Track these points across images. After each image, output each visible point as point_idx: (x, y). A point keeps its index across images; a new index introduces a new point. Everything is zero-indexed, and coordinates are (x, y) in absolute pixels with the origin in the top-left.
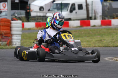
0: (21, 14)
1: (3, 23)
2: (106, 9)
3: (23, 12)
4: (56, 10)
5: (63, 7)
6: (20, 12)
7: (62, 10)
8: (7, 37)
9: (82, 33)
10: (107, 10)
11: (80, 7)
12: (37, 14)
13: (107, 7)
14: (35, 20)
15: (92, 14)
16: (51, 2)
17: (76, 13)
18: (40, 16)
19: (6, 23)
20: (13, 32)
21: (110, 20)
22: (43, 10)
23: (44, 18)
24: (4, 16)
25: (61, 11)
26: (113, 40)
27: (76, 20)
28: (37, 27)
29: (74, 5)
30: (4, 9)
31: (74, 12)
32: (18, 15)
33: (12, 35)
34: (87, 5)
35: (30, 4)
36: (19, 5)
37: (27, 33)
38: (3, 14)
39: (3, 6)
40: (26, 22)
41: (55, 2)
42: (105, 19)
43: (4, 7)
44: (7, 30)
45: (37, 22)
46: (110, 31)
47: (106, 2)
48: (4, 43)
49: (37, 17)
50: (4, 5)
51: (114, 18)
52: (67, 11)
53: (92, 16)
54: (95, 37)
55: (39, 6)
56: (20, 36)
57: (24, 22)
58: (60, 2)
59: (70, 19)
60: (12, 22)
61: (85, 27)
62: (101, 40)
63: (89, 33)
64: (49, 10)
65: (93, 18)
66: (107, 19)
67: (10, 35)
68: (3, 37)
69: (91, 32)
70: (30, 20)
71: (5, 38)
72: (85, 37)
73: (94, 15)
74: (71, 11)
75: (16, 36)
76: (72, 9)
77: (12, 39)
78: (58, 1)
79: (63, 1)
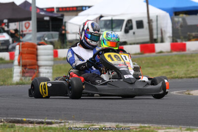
0: (53, 38)
1: (26, 49)
2: (178, 26)
3: (56, 34)
4: (104, 30)
5: (114, 26)
6: (52, 34)
7: (114, 30)
8: (32, 70)
9: (143, 62)
10: (180, 28)
11: (140, 24)
12: (76, 37)
13: (179, 25)
15: (157, 34)
16: (97, 18)
17: (134, 33)
19: (30, 49)
20: (40, 63)
21: (184, 42)
26: (188, 70)
27: (134, 44)
29: (130, 21)
30: (26, 31)
31: (131, 32)
32: (49, 39)
33: (39, 67)
34: (150, 22)
35: (65, 22)
36: (51, 24)
37: (62, 64)
40: (61, 48)
41: (102, 19)
42: (176, 41)
44: (31, 59)
46: (184, 59)
47: (177, 16)
48: (28, 78)
50: (27, 25)
51: (189, 40)
52: (121, 31)
53: (157, 37)
54: (161, 68)
56: (51, 67)
57: (57, 48)
58: (110, 18)
59: (125, 43)
60: (39, 47)
61: (147, 54)
62: (171, 72)
63: (152, 62)
65: (159, 40)
66: (179, 41)
67: (36, 66)
68: (27, 69)
69: (156, 61)
70: (67, 45)
71: (30, 70)
72: (147, 69)
73: (160, 36)
74: (126, 31)
75: (45, 67)
76: (127, 28)
77: (39, 73)
78: (107, 16)
79: (114, 16)
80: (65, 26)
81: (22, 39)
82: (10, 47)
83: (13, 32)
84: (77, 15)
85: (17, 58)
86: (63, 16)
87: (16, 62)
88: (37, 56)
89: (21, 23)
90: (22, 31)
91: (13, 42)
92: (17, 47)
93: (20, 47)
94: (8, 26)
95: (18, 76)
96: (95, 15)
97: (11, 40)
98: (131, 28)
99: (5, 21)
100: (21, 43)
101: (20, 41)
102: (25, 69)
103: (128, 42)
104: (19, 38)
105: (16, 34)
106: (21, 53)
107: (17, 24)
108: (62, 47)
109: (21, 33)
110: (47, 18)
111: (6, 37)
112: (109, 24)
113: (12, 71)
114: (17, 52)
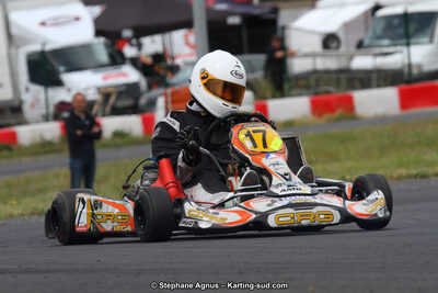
3: (259, 59)
4: (386, 42)
5: (412, 27)
7: (412, 40)
12: (314, 63)
14: (307, 87)
16: (366, 14)
18: (328, 72)
22: (338, 47)
23: (343, 77)
25: (408, 44)
28: (320, 115)
35: (284, 28)
36: (244, 33)
39: (187, 43)
40: (274, 97)
41: (381, 13)
45: (317, 94)
49: (314, 77)
50: (192, 39)
52: (431, 41)
55: (319, 34)
57: (265, 98)
58: (399, 10)
64: (360, 45)
70: (290, 88)
78: (392, 5)
79: (411, 3)
82: (143, 101)
83: (149, 61)
86: (275, 11)
89: (167, 36)
90: (172, 58)
91: (150, 87)
92: (161, 102)
93: (166, 103)
94: (140, 46)
96: (358, 3)
97: (143, 84)
99: (127, 33)
100: (169, 91)
101: (167, 85)
105: (157, 68)
107: (158, 38)
108: (277, 94)
109: (169, 62)
110: (234, 20)
111: (131, 75)
112: (399, 26)
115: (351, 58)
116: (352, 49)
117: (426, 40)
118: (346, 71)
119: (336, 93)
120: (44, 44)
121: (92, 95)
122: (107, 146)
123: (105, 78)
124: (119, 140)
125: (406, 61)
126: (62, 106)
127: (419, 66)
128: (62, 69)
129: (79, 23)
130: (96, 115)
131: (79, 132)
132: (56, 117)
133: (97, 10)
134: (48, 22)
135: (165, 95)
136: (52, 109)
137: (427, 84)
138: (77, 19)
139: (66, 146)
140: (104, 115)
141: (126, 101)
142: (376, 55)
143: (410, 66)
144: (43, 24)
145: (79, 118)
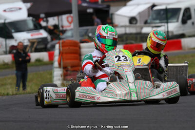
1: (67, 48)
4: (158, 21)
5: (169, 15)
7: (169, 21)
12: (125, 30)
14: (122, 41)
16: (149, 8)
18: (131, 34)
19: (71, 48)
22: (136, 23)
23: (138, 36)
24: (69, 37)
25: (167, 23)
27: (194, 36)
29: (188, 10)
31: (189, 22)
32: (93, 34)
35: (112, 14)
38: (69, 34)
39: (68, 21)
41: (155, 8)
43: (70, 23)
45: (126, 44)
49: (125, 36)
50: (70, 19)
52: (177, 21)
55: (128, 17)
58: (163, 7)
59: (183, 36)
60: (82, 45)
67: (80, 68)
68: (69, 72)
74: (184, 22)
76: (185, 18)
78: (160, 5)
79: (169, 4)
80: (111, 19)
81: (62, 36)
82: (49, 46)
83: (52, 28)
84: (125, 5)
85: (56, 58)
86: (109, 7)
87: (56, 64)
88: (80, 55)
89: (60, 17)
90: (62, 27)
91: (52, 40)
92: (57, 46)
93: (60, 47)
94: (47, 21)
95: (59, 79)
96: (146, 4)
97: (49, 38)
98: (190, 17)
99: (42, 16)
100: (61, 41)
101: (60, 39)
102: (67, 71)
103: (187, 34)
104: (59, 35)
105: (55, 31)
106: (61, 53)
107: (56, 18)
109: (61, 29)
110: (90, 11)
111: (44, 34)
112: (163, 14)
113: (51, 74)
114: (57, 52)
115: (142, 28)
116: (143, 24)
117: (175, 20)
118: (140, 34)
119: (135, 44)
120: (5, 20)
121: (26, 43)
122: (32, 65)
123: (32, 35)
124: (38, 63)
125: (166, 30)
126: (13, 47)
127: (172, 32)
128: (13, 31)
129: (21, 11)
130: (28, 52)
131: (20, 59)
132: (10, 52)
133: (29, 5)
134: (7, 10)
135: (59, 43)
136: (8, 49)
137: (175, 40)
138: (20, 9)
139: (14, 65)
140: (31, 52)
141: (41, 46)
142: (153, 27)
143: (168, 32)
144: (5, 11)
145: (20, 53)
